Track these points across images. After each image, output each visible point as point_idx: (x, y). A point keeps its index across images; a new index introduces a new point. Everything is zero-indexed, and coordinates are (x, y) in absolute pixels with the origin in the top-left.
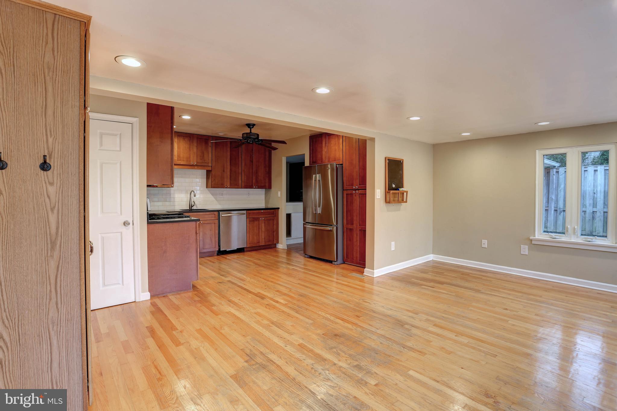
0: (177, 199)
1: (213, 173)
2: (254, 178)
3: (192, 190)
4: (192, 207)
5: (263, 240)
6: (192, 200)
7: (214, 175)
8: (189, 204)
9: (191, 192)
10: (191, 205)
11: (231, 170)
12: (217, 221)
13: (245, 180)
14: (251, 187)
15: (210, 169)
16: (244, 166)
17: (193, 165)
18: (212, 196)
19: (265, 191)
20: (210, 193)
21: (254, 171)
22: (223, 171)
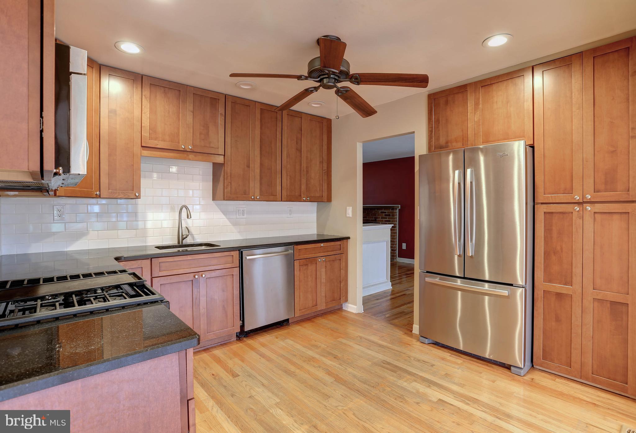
0: (149, 225)
1: (228, 168)
2: (304, 181)
3: (184, 204)
4: (183, 239)
5: (324, 300)
6: (184, 225)
7: (229, 175)
8: (177, 234)
9: (181, 209)
10: (182, 235)
11: (261, 165)
12: (236, 271)
13: (287, 185)
14: (298, 199)
15: (220, 160)
16: (285, 158)
17: (184, 151)
18: (224, 216)
19: (317, 206)
20: (220, 211)
21: (303, 168)
22: (247, 167)
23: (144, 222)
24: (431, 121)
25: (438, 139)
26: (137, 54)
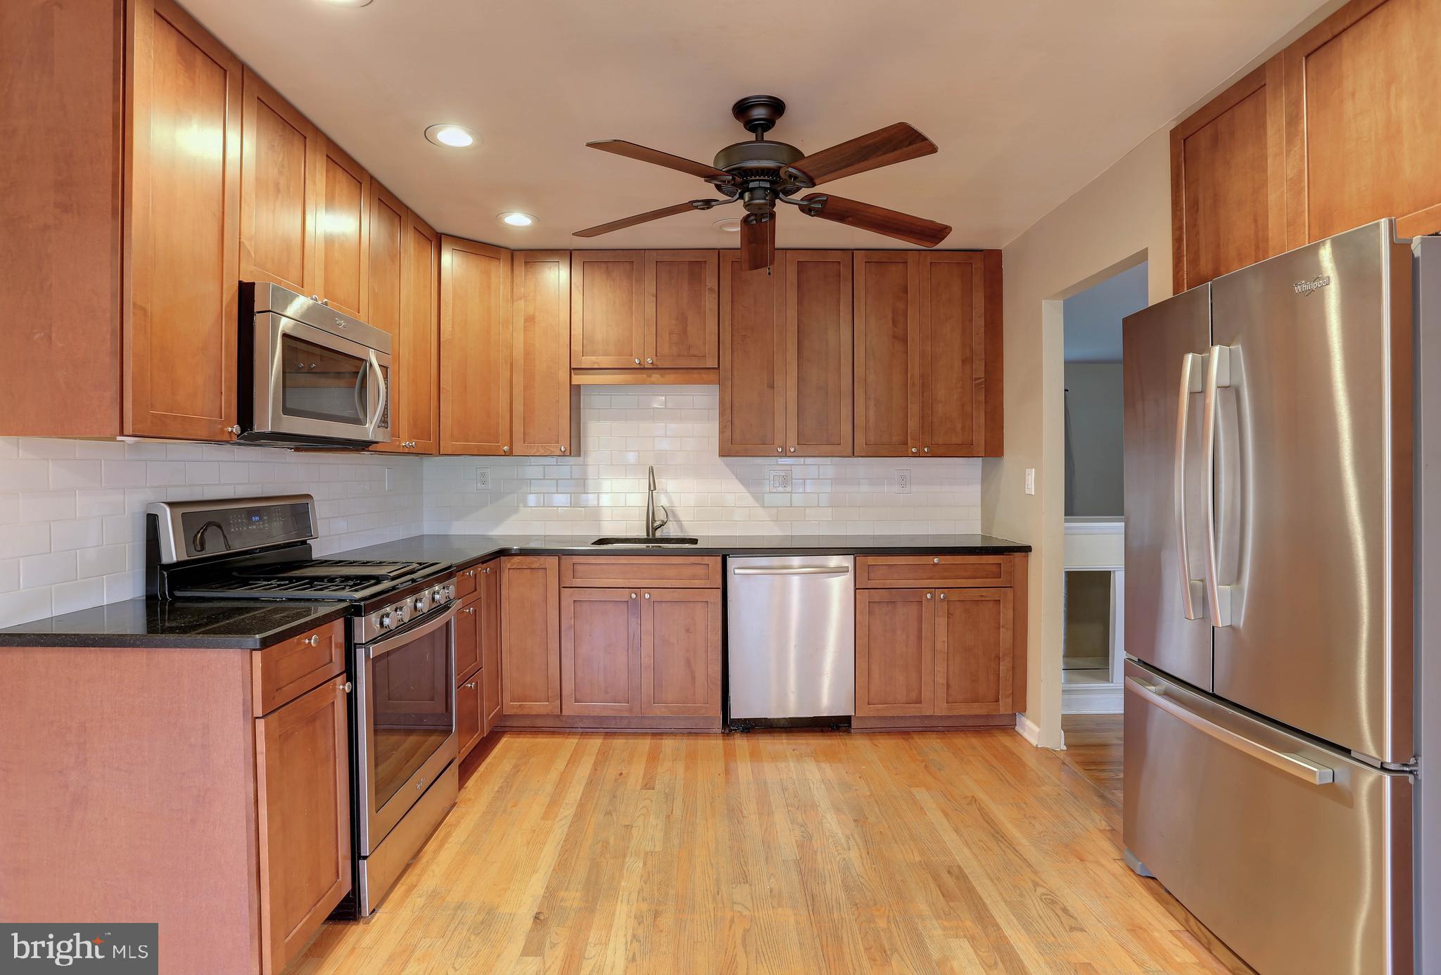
0: (605, 500)
1: (725, 393)
2: (914, 408)
4: (655, 528)
5: (941, 693)
7: (728, 405)
8: (645, 518)
10: (656, 521)
11: (800, 379)
13: (868, 421)
14: (898, 450)
15: (710, 379)
17: (643, 369)
18: (741, 486)
19: (983, 467)
20: (734, 477)
21: (911, 378)
22: (768, 386)
23: (596, 495)
24: (1178, 208)
25: (1194, 262)
26: (527, 227)
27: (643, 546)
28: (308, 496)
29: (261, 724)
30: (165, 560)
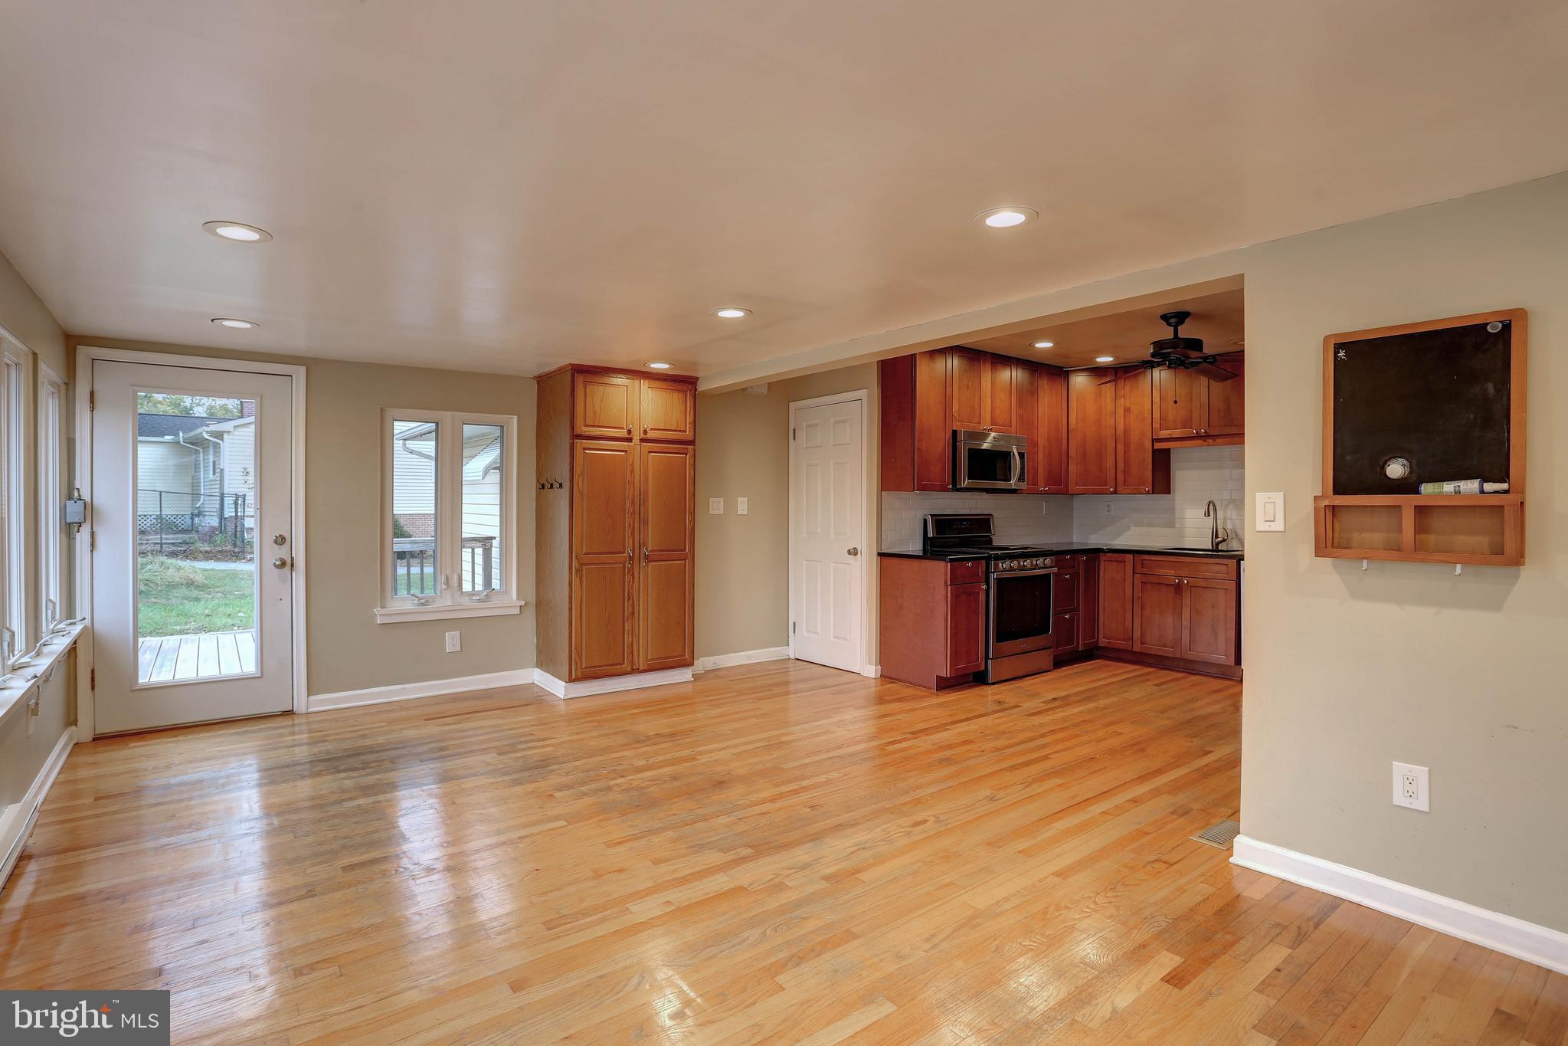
3: (1212, 499)
4: (1218, 543)
17: (1198, 437)
27: (1210, 553)
28: (991, 515)
29: (949, 587)
30: (929, 536)
